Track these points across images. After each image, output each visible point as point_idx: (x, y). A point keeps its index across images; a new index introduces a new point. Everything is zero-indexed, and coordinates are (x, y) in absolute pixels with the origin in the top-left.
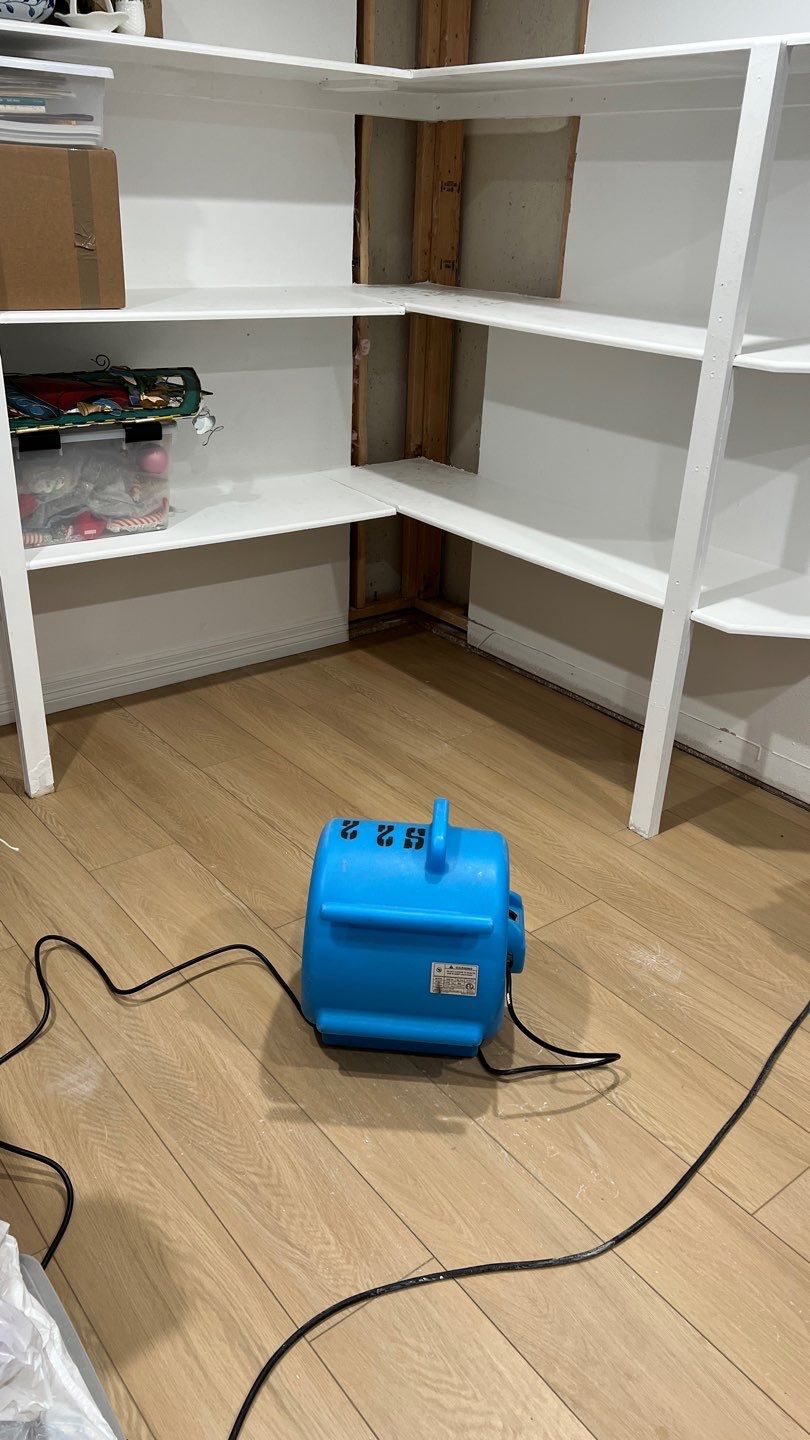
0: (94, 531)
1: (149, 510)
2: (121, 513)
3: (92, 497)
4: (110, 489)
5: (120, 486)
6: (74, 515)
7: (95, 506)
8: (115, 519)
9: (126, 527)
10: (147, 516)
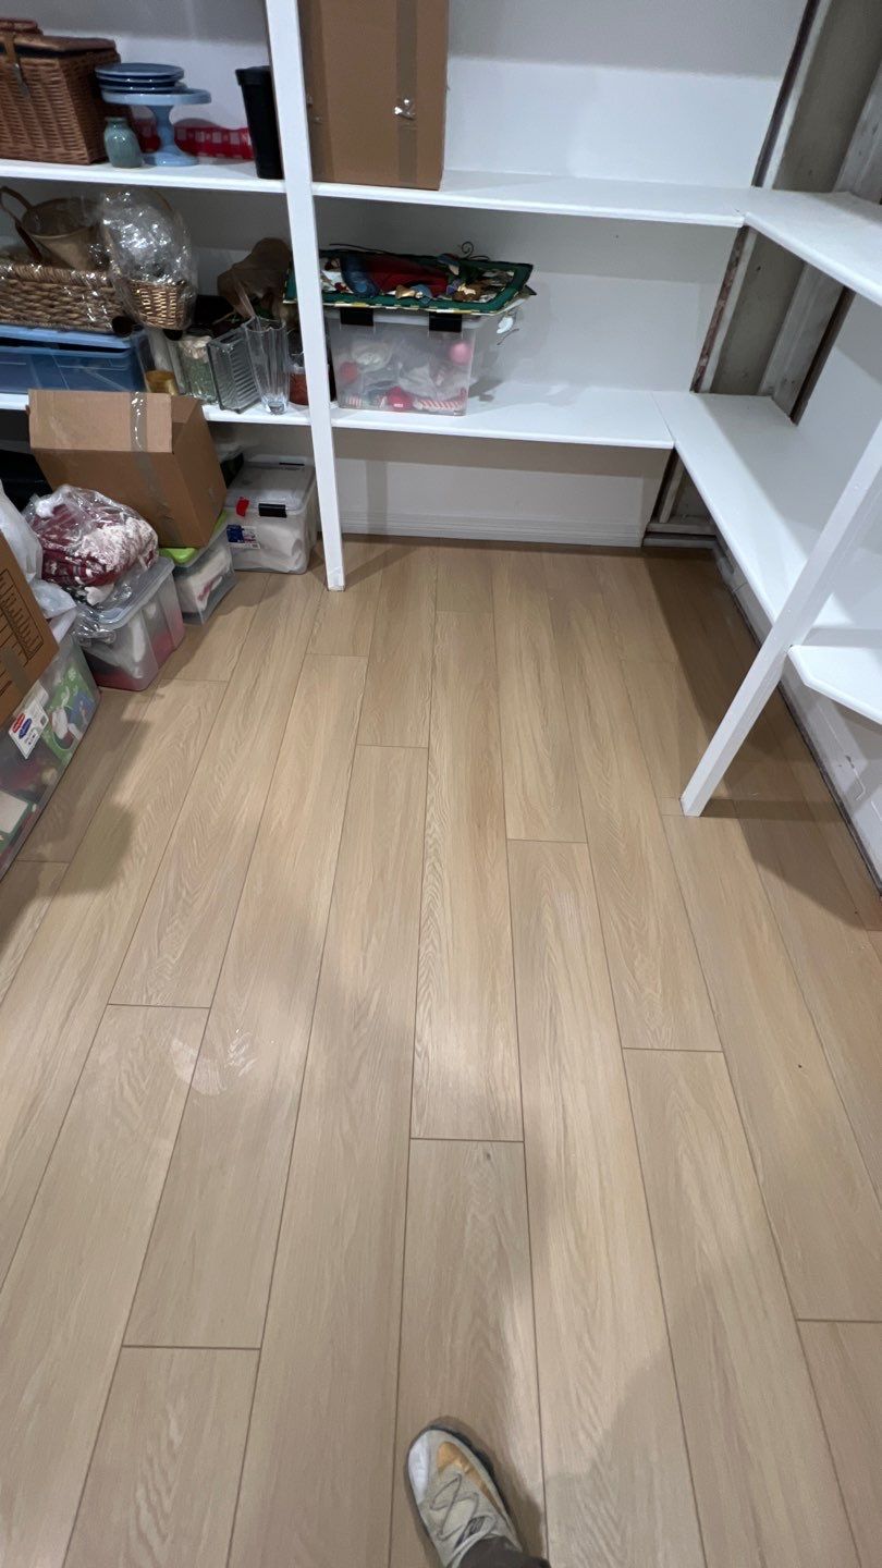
0: (402, 406)
1: (450, 397)
2: (425, 394)
3: (402, 375)
4: (417, 371)
5: (425, 370)
6: (387, 388)
7: (404, 384)
8: (421, 398)
9: (427, 407)
10: (448, 400)
